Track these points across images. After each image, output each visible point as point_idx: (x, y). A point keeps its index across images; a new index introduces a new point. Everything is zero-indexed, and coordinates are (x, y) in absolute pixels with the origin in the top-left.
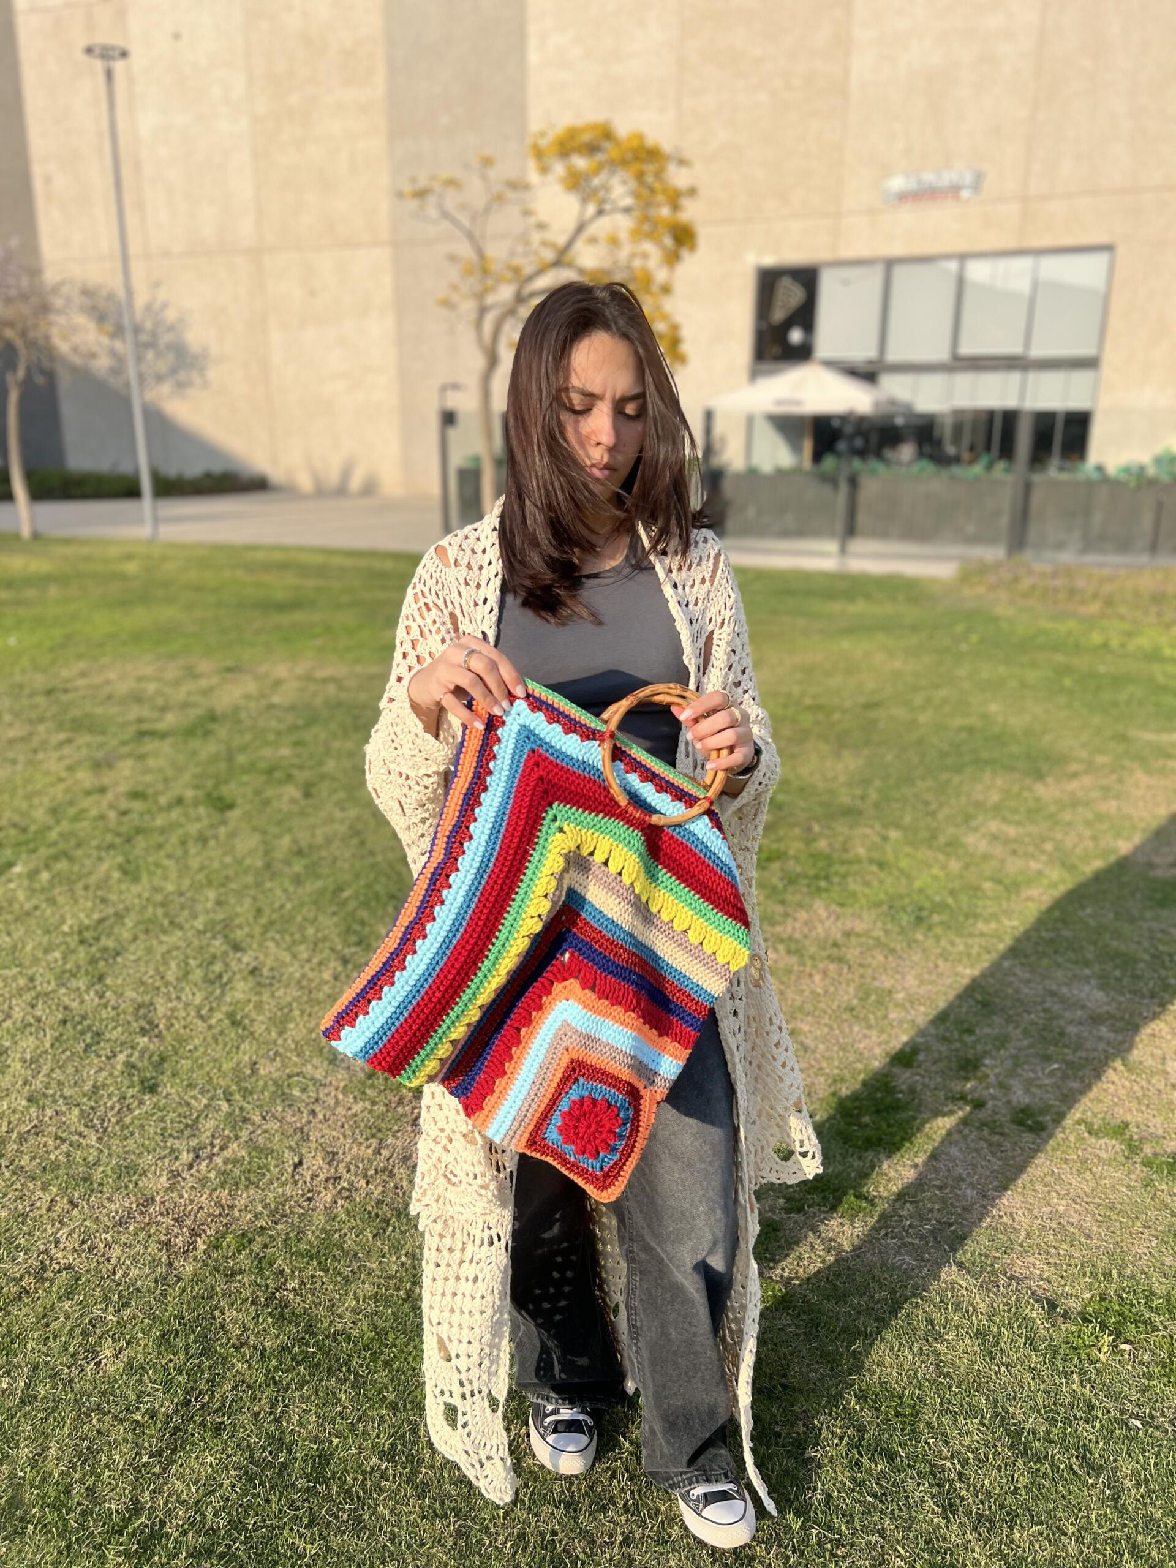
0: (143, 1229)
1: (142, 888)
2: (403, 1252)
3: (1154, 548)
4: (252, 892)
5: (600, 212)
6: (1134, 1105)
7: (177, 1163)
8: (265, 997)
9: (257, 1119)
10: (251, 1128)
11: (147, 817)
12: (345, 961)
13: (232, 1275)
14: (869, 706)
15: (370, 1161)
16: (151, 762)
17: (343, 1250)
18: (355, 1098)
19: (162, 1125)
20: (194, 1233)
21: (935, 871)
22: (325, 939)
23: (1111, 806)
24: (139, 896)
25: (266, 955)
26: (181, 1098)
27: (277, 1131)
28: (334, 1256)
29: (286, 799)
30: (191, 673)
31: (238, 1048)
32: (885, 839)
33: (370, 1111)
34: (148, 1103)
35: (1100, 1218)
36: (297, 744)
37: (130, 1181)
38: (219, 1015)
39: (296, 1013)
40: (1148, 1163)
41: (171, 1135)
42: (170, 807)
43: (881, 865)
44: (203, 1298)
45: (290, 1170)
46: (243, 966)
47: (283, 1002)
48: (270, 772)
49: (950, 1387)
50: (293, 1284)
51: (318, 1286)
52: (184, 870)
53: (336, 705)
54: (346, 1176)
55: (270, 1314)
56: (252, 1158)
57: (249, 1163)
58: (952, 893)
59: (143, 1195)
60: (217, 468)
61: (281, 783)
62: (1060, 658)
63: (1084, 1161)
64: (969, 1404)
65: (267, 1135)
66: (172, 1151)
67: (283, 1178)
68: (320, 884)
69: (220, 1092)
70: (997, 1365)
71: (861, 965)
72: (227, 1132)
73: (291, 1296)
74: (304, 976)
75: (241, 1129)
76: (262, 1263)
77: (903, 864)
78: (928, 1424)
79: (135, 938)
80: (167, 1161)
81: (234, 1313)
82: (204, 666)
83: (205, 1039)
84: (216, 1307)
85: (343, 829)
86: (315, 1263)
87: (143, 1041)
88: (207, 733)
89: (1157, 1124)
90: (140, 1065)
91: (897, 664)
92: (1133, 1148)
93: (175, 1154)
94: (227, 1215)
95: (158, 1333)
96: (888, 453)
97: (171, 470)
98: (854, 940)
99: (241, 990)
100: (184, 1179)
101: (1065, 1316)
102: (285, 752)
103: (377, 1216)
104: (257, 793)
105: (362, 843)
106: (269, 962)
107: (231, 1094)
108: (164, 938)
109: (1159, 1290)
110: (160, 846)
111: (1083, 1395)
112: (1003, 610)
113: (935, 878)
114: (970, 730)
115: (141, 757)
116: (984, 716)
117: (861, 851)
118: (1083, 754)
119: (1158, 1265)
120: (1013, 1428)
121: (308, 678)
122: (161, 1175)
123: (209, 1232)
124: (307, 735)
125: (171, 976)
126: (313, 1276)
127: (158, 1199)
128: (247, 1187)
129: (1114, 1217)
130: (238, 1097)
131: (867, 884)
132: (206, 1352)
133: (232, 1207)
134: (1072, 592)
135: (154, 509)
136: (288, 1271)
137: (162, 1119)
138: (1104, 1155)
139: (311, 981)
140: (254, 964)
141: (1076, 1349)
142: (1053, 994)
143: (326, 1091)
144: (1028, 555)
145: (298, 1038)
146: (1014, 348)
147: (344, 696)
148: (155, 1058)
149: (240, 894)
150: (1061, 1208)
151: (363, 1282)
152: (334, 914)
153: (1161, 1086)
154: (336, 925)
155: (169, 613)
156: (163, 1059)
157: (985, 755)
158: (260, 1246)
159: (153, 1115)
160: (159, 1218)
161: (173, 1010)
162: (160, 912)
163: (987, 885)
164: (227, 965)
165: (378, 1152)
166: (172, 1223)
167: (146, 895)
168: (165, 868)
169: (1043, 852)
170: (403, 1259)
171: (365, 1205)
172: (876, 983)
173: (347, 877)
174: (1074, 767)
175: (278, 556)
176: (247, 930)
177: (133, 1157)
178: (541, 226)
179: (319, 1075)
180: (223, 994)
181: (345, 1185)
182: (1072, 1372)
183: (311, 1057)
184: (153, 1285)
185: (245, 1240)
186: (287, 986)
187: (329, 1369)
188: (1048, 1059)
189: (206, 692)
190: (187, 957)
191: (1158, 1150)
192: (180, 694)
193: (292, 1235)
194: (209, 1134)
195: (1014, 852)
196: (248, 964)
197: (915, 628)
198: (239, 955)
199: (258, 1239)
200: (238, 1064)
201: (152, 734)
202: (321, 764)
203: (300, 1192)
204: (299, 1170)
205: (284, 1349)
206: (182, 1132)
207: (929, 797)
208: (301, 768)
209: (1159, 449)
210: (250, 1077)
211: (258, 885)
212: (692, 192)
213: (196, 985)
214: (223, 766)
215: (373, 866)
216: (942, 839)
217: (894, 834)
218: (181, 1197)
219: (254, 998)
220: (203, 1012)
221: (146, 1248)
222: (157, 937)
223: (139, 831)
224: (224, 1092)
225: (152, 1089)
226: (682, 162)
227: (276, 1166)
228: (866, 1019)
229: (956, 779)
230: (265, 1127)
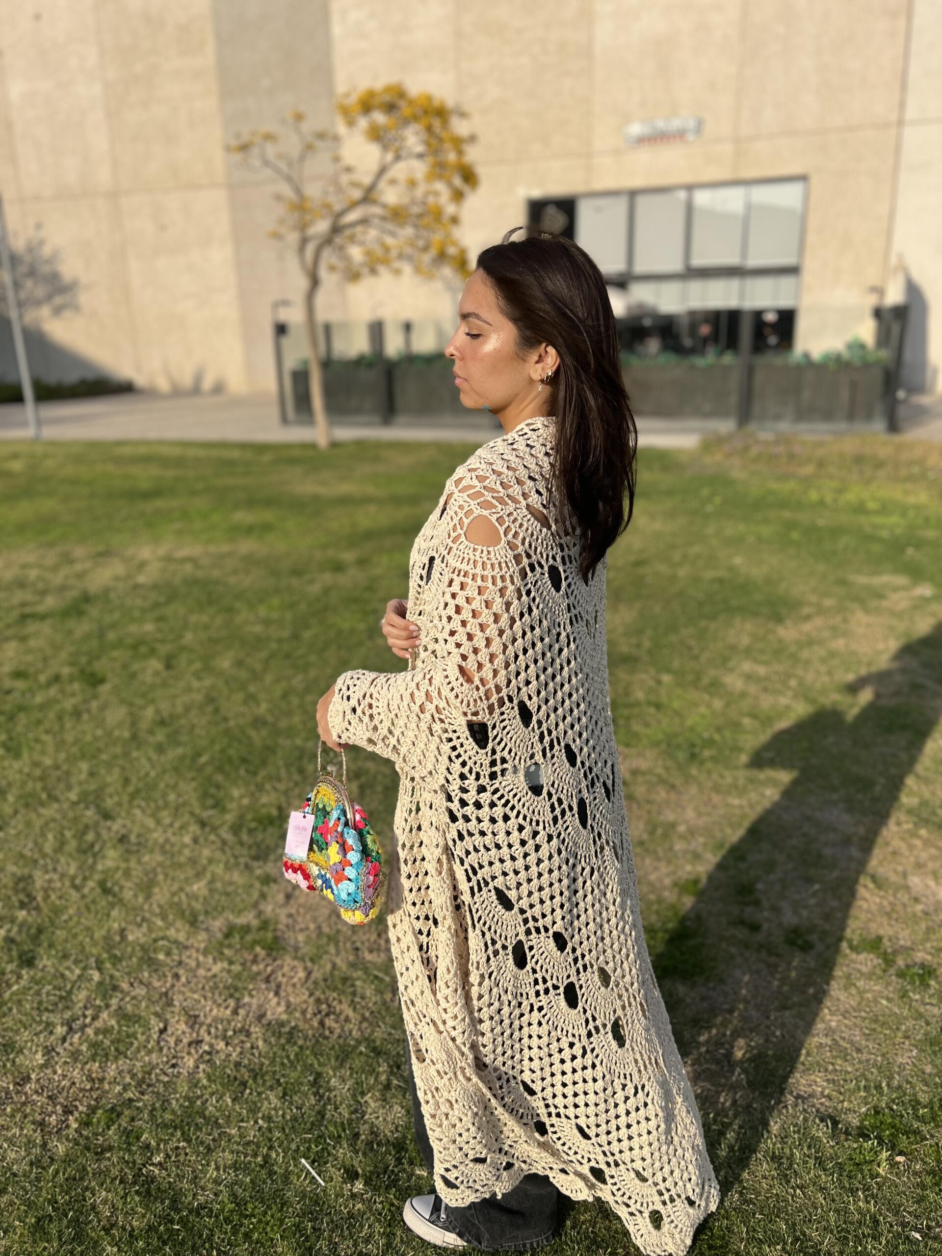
0: (19, 1110)
1: (23, 764)
2: (260, 1115)
3: (851, 416)
4: (121, 762)
5: (398, 158)
6: (885, 920)
7: (52, 1038)
8: (133, 864)
9: (125, 986)
10: (120, 995)
11: (28, 696)
12: (203, 824)
13: (102, 1152)
14: (639, 563)
15: (229, 1022)
16: (33, 643)
17: (204, 1118)
18: (214, 959)
19: (38, 998)
20: (67, 1111)
21: (703, 710)
22: (185, 804)
23: (839, 644)
24: (20, 771)
25: (133, 822)
26: (57, 970)
27: (144, 997)
28: (197, 1124)
29: (150, 671)
30: (68, 559)
31: (108, 915)
32: (659, 682)
33: (229, 971)
34: (25, 977)
35: (867, 1032)
36: (160, 619)
37: (8, 1060)
38: (91, 884)
39: (161, 877)
40: (901, 975)
41: (47, 1010)
42: (49, 684)
43: (658, 706)
44: (75, 1179)
45: (155, 1037)
46: (112, 834)
47: (149, 868)
48: (135, 647)
49: (754, 1214)
50: (157, 1159)
51: (182, 1158)
52: (60, 744)
53: (191, 582)
54: (207, 1038)
55: (137, 1192)
56: (120, 1026)
57: (119, 1032)
58: (719, 729)
59: (20, 1073)
60: (90, 376)
61: (146, 657)
62: (787, 514)
63: (848, 976)
64: (771, 1230)
65: (134, 1002)
66: (48, 1024)
67: (150, 1046)
68: (180, 751)
69: (92, 961)
70: (793, 1187)
71: (648, 802)
72: (98, 1002)
73: (157, 1171)
74: (167, 840)
75: (111, 997)
76: (130, 1136)
77: (676, 704)
79: (16, 812)
80: (42, 1036)
81: (104, 1193)
82: (79, 552)
83: (79, 908)
84: (87, 1188)
85: (198, 697)
86: (179, 1133)
87: (22, 914)
88: (81, 613)
89: (905, 938)
90: (18, 939)
91: (658, 526)
92: (888, 961)
93: (49, 1027)
94: (98, 1089)
95: (33, 1220)
96: (640, 348)
97: (52, 378)
98: (640, 779)
99: (111, 858)
100: (58, 1054)
101: (847, 1133)
102: (149, 627)
103: (235, 1078)
104: (125, 666)
105: (217, 710)
106: (136, 829)
107: (102, 962)
108: (43, 811)
109: (923, 1098)
110: (39, 722)
111: (868, 1211)
112: (738, 474)
113: (703, 716)
114: (721, 581)
115: (23, 639)
116: (731, 569)
117: (640, 695)
118: (813, 598)
119: (919, 1073)
120: (811, 1251)
121: (169, 559)
122: (37, 1051)
123: (81, 1108)
124: (168, 611)
125: (48, 848)
126: (177, 1148)
127: (33, 1076)
128: (116, 1059)
129: (879, 1029)
130: (108, 965)
131: (647, 725)
132: (78, 1238)
133: (102, 1080)
134: (792, 457)
135: (36, 411)
136: (153, 1143)
137: (38, 993)
138: (864, 969)
139: (173, 845)
140: (123, 831)
141: (858, 1165)
142: (808, 819)
143: (188, 953)
144: (752, 427)
145: (162, 902)
146: (732, 259)
147: (200, 574)
148: (33, 931)
149: (109, 765)
150: (833, 1024)
151: (224, 1151)
152: (193, 779)
153: (906, 899)
154: (195, 790)
155: (48, 505)
156: (40, 931)
157: (734, 603)
158: (128, 1119)
159: (30, 989)
160: (34, 1097)
161: (50, 881)
162: (39, 785)
163: (746, 721)
164: (98, 835)
165: (235, 1012)
166: (46, 1101)
167: (26, 770)
168: (43, 743)
169: (789, 688)
170: (260, 1122)
171: (225, 1067)
172: (662, 818)
173: (204, 743)
174: (806, 610)
175: (143, 450)
176: (116, 798)
177: (11, 1034)
178: (349, 169)
179: (182, 937)
180: (95, 863)
181: (207, 1048)
182: (857, 1189)
183: (174, 920)
184: (27, 1168)
185: (114, 1113)
186: (152, 852)
187: (193, 1246)
188: (809, 880)
189: (80, 576)
190: (63, 828)
191: (909, 961)
192: (58, 579)
193: (157, 1105)
194: (81, 1005)
195: (765, 690)
196: (117, 832)
197: (670, 493)
198: (109, 823)
199: (127, 1112)
200: (109, 931)
201: (34, 616)
202: (180, 637)
203: (165, 1059)
204: (163, 1036)
205: (151, 1228)
206: (56, 1004)
207: (692, 642)
208: (163, 641)
209: (849, 337)
210: (120, 943)
211: (126, 754)
212: (473, 139)
213: (70, 855)
214: (95, 643)
215: (227, 732)
216: (706, 680)
217: (666, 678)
218: (55, 1072)
219: (123, 865)
220: (78, 882)
221: (22, 1129)
222: (36, 810)
223: (21, 708)
224: (96, 962)
225: (28, 961)
226: (463, 115)
227: (143, 1034)
228: (655, 852)
229: (713, 626)
230: (133, 994)
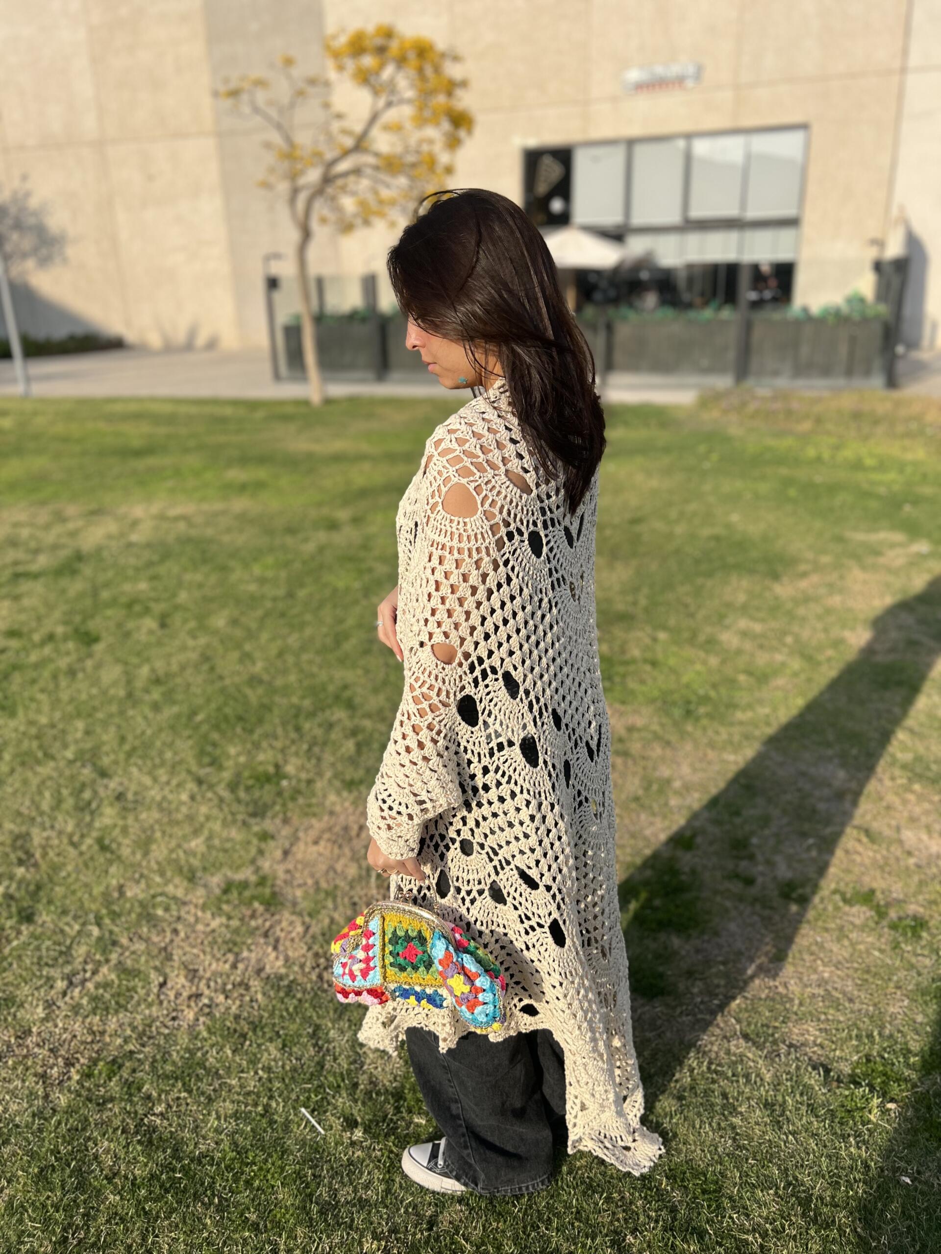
0: (20, 1063)
1: (18, 723)
2: (260, 1066)
3: (849, 372)
4: (117, 720)
5: (389, 104)
6: (878, 874)
7: (53, 992)
8: (130, 821)
9: (124, 941)
10: (119, 950)
11: (22, 655)
12: (200, 782)
13: (104, 1103)
14: (635, 521)
15: (228, 976)
16: (26, 602)
17: (205, 1068)
18: (213, 915)
19: (38, 953)
20: (69, 1064)
21: (698, 667)
22: (181, 762)
23: (836, 600)
24: (16, 730)
25: (130, 780)
26: (56, 925)
27: (143, 952)
28: (197, 1075)
29: (144, 630)
30: (60, 518)
31: (107, 872)
32: (655, 640)
33: (227, 927)
34: (25, 932)
35: (859, 982)
36: (154, 578)
37: (9, 1014)
38: (89, 841)
39: (158, 835)
40: (893, 927)
41: (47, 964)
42: (42, 644)
43: (654, 664)
44: (77, 1130)
45: (155, 990)
46: (109, 792)
47: (146, 825)
48: (129, 605)
49: (747, 1159)
50: (159, 1109)
51: (183, 1108)
52: (55, 703)
53: (185, 541)
54: (207, 992)
55: (139, 1142)
56: (120, 980)
57: (119, 986)
58: (714, 686)
59: (21, 1026)
60: (79, 331)
61: (140, 615)
62: (784, 471)
63: (841, 928)
64: (764, 1175)
65: (134, 956)
66: (48, 979)
67: (150, 999)
68: (175, 709)
69: (91, 917)
70: (785, 1134)
71: (644, 758)
72: (98, 957)
73: (158, 1122)
74: (164, 798)
75: (111, 952)
76: (131, 1087)
77: (672, 662)
78: (731, 1198)
79: (12, 771)
80: (42, 991)
81: (106, 1143)
82: (71, 510)
83: (77, 866)
84: (89, 1139)
85: (194, 656)
86: (180, 1084)
87: (20, 871)
88: (74, 572)
89: (897, 890)
90: (17, 895)
91: (654, 483)
92: (881, 913)
93: (50, 982)
94: (99, 1042)
95: (36, 1170)
96: (637, 303)
97: (40, 333)
98: (636, 735)
99: (109, 815)
100: (59, 1008)
101: (839, 1081)
102: (143, 586)
103: (235, 1031)
104: (119, 625)
105: (212, 669)
106: (133, 787)
107: (101, 918)
108: (39, 769)
109: (915, 1046)
110: (34, 681)
111: (860, 1157)
112: (734, 431)
113: (698, 673)
114: (717, 538)
115: (16, 598)
116: (728, 526)
117: (636, 653)
118: (809, 555)
119: (911, 1022)
120: (803, 1195)
121: (162, 517)
122: (37, 1005)
123: (82, 1060)
124: (162, 570)
125: (45, 806)
126: (178, 1098)
127: (34, 1030)
128: (117, 1012)
129: (871, 980)
130: (107, 921)
131: (643, 682)
132: (81, 1187)
133: (103, 1033)
134: (789, 413)
135: (25, 368)
136: (155, 1094)
137: (38, 948)
138: (857, 922)
139: (170, 803)
140: (120, 789)
141: (849, 1111)
142: (803, 774)
143: (187, 908)
144: (750, 382)
145: (160, 859)
146: (730, 211)
147: (193, 532)
148: (32, 887)
149: (105, 724)
150: (826, 975)
151: (224, 1101)
152: (189, 737)
153: (899, 853)
154: (192, 748)
155: (39, 463)
156: (39, 887)
157: (731, 560)
158: (129, 1071)
159: (29, 944)
160: (36, 1050)
161: (48, 839)
162: (35, 744)
163: (742, 678)
164: (95, 793)
165: (234, 966)
166: (48, 1053)
167: (22, 728)
168: (39, 702)
169: (784, 645)
170: (260, 1072)
171: (224, 1020)
172: (657, 774)
173: (200, 701)
174: (803, 567)
175: (133, 407)
176: (112, 757)
177: (11, 989)
178: (339, 116)
179: (180, 893)
180: (92, 820)
181: (206, 1001)
182: (849, 1135)
183: (172, 877)
184: (30, 1119)
185: (115, 1065)
186: (149, 809)
187: (195, 1194)
188: (804, 835)
189: (73, 534)
190: (59, 786)
191: (902, 914)
192: (50, 537)
193: (158, 1057)
194: (81, 959)
195: (761, 647)
196: (114, 790)
197: (666, 450)
198: (105, 781)
199: (128, 1064)
200: (107, 887)
201: (27, 575)
202: (174, 595)
203: (165, 1012)
204: (164, 990)
205: (153, 1177)
206: (56, 959)
207: (689, 600)
208: (157, 600)
209: (848, 291)
210: (118, 899)
211: (122, 713)
212: (464, 84)
213: (68, 813)
214: (88, 602)
215: (223, 690)
216: (702, 638)
217: (662, 636)
218: (56, 1026)
219: (121, 823)
220: (76, 839)
221: (23, 1081)
222: (32, 768)
223: (15, 667)
224: (96, 917)
225: (28, 917)
226: (456, 59)
227: (143, 987)
228: (651, 807)
229: (709, 583)
230: (132, 948)
